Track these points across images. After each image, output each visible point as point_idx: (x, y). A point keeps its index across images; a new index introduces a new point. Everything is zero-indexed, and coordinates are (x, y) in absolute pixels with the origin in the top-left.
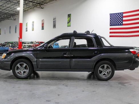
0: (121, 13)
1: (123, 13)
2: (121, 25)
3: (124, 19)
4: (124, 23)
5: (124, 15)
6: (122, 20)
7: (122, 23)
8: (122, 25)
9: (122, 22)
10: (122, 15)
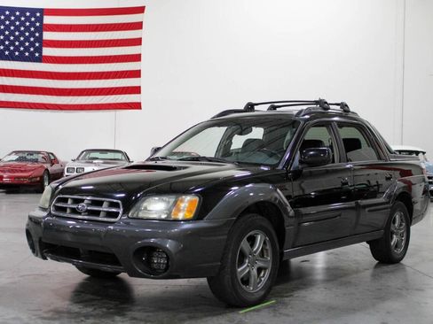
0: (33, 11)
1: (44, 12)
2: (32, 59)
3: (47, 36)
4: (47, 51)
5: (48, 20)
6: (40, 39)
7: (41, 53)
8: (42, 59)
9: (39, 50)
10: (40, 20)
